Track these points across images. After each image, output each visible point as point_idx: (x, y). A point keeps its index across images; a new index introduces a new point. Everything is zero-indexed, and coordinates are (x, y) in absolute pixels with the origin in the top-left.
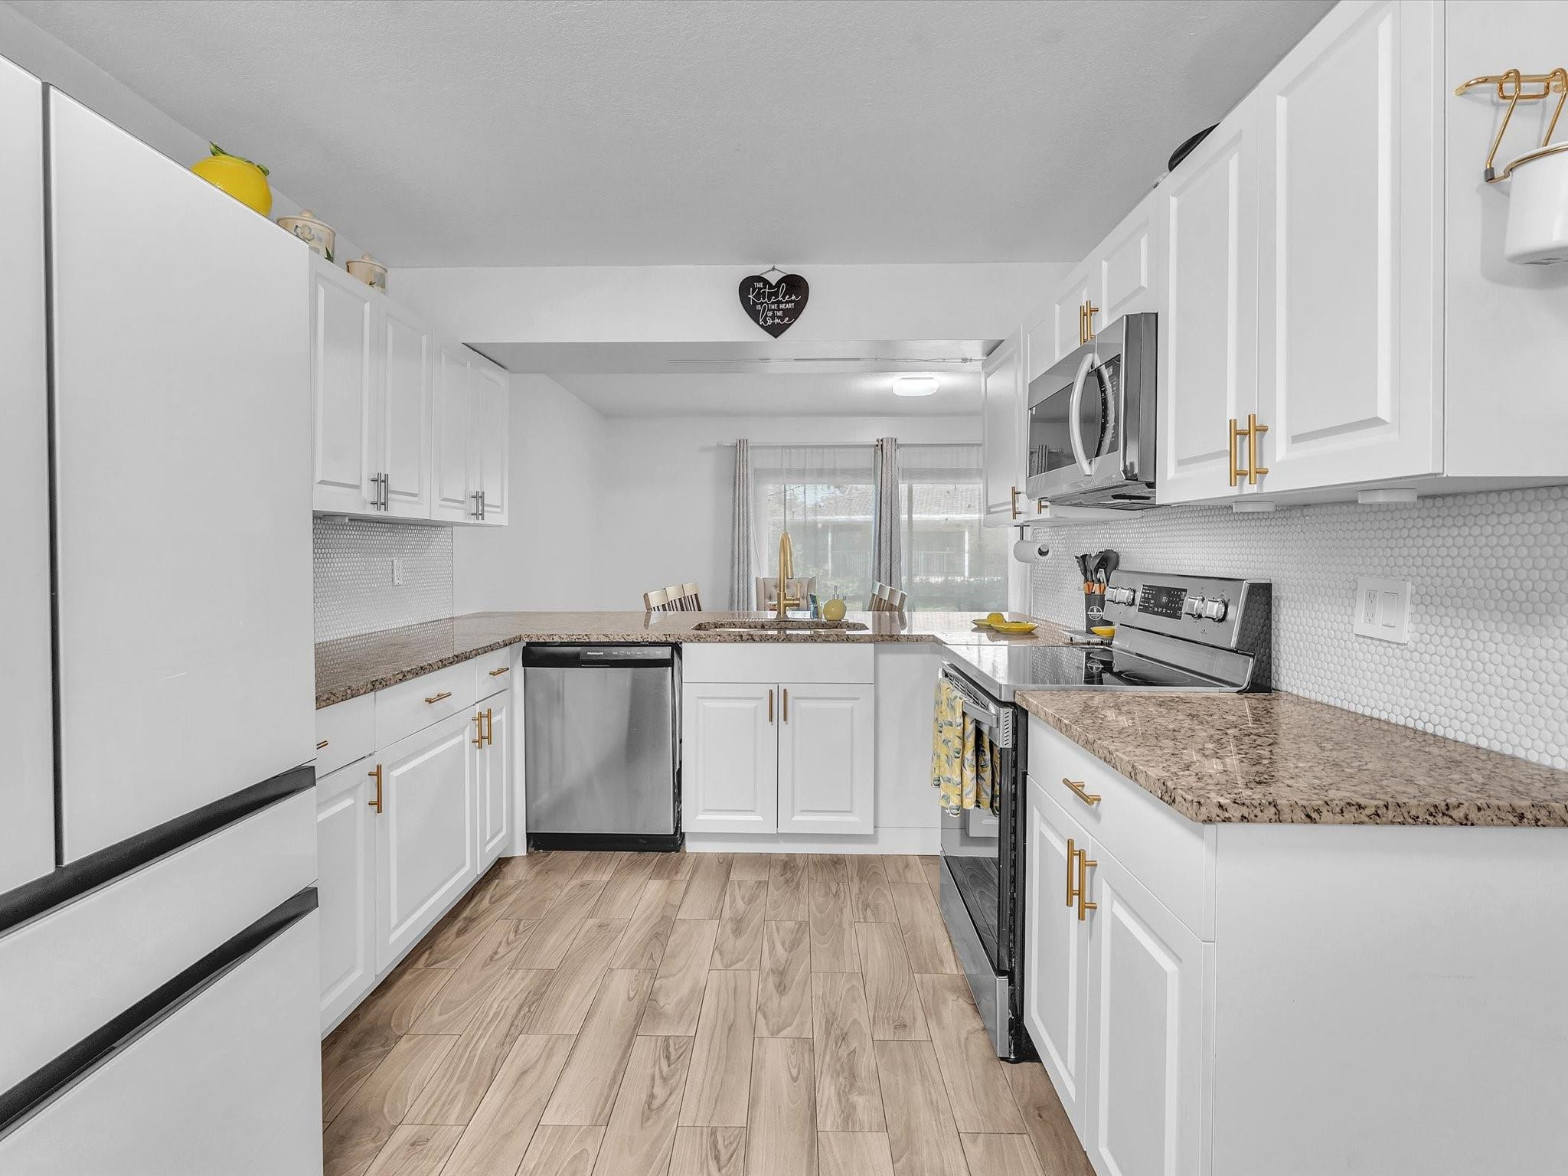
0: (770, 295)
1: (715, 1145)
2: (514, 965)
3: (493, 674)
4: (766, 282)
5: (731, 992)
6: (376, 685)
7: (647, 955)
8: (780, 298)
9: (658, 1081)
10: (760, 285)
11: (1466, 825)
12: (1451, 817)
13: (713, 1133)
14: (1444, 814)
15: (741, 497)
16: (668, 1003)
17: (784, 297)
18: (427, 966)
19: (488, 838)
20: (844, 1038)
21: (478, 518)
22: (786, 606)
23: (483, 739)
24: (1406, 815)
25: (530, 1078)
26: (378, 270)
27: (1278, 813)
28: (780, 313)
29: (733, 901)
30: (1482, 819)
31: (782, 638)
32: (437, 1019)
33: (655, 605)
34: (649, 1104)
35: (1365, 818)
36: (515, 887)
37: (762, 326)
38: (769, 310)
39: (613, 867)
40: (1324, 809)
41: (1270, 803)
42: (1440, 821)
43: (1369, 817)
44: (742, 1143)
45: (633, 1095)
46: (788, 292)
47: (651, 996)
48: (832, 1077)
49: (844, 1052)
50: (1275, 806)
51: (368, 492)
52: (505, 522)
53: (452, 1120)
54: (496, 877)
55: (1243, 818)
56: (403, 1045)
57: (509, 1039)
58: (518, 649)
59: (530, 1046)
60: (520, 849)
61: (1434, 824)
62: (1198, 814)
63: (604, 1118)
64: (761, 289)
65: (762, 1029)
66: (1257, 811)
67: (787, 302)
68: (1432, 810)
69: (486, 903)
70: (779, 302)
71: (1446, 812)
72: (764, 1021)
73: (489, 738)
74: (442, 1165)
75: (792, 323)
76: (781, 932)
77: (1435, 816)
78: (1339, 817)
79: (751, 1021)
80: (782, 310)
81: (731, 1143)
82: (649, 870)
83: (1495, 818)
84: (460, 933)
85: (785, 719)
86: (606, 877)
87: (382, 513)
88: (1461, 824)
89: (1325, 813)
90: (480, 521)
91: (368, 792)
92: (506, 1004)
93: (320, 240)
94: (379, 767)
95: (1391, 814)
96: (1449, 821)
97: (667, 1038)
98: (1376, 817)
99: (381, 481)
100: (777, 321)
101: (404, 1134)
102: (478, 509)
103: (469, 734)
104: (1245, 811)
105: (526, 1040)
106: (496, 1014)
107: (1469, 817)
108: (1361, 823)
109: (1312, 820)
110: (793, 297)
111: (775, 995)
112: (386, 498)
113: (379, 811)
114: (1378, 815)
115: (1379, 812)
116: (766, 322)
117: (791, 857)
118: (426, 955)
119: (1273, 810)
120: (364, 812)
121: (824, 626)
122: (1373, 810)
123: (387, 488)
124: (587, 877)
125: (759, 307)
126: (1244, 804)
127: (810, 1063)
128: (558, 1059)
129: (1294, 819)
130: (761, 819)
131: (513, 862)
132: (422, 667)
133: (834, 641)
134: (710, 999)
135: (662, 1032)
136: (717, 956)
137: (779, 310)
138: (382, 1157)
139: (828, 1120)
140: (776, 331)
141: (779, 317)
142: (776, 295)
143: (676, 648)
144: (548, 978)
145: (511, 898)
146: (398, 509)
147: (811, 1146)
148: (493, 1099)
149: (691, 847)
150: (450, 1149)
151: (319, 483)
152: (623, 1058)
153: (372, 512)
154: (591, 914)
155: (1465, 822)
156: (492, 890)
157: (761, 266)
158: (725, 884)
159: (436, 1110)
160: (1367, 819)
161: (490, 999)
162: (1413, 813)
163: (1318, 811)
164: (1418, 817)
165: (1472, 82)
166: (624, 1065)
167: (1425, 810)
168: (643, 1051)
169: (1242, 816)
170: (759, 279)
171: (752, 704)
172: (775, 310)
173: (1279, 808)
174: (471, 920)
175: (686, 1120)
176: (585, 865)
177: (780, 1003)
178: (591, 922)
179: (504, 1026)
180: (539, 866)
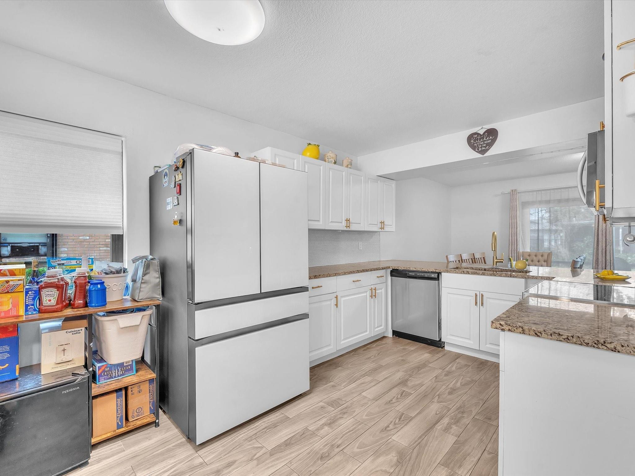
0: (480, 139)
1: (401, 416)
2: (373, 361)
3: (377, 277)
4: (478, 134)
5: (432, 388)
6: (336, 275)
7: (412, 371)
8: (485, 139)
9: (395, 398)
10: (476, 136)
11: (615, 351)
12: (607, 347)
13: (403, 414)
14: (602, 345)
15: (513, 215)
16: (410, 384)
17: (486, 138)
18: (353, 355)
19: (376, 327)
20: (463, 413)
21: (382, 230)
22: (497, 262)
23: (373, 295)
24: (582, 342)
25: (363, 385)
26: (349, 161)
27: (523, 330)
28: (485, 145)
29: (452, 366)
30: (624, 351)
31: (481, 273)
32: (349, 366)
33: (452, 260)
34: (390, 401)
35: (561, 339)
36: (384, 344)
37: (477, 152)
38: (480, 145)
39: (417, 346)
40: (543, 333)
41: (520, 327)
42: (600, 347)
43: (564, 339)
44: (409, 419)
45: (387, 398)
46: (488, 136)
47: (407, 380)
48: (450, 419)
49: (460, 415)
50: (522, 328)
51: (344, 223)
52: (394, 230)
53: (343, 385)
54: (380, 340)
55: (509, 330)
56: (340, 368)
57: (364, 375)
58: (389, 271)
59: (368, 379)
60: (390, 334)
61: (597, 348)
62: (492, 326)
63: (376, 399)
64: (476, 137)
65: (436, 400)
66: (515, 328)
67: (488, 140)
68: (596, 342)
69: (374, 345)
70: (484, 141)
71: (604, 344)
72: (438, 398)
73: (375, 296)
74: (336, 392)
75: (490, 148)
76: (463, 380)
77: (597, 345)
78: (550, 337)
79: (434, 396)
80: (485, 143)
81: (406, 418)
82: (428, 351)
83: (632, 351)
84: (364, 350)
85: (482, 305)
86: (412, 349)
87: (348, 229)
88: (612, 350)
89: (543, 334)
90: (383, 230)
91: (334, 301)
92: (367, 369)
93: (333, 158)
94: (337, 296)
95: (574, 340)
96: (605, 348)
97: (404, 391)
98: (567, 340)
99: (348, 220)
100: (483, 148)
101: (332, 384)
102: (382, 226)
103: (369, 294)
104: (510, 328)
105: (367, 377)
106: (363, 370)
107: (617, 348)
108: (560, 341)
109: (538, 336)
110: (491, 138)
111: (447, 394)
112: (349, 224)
113: (337, 307)
114: (568, 339)
115: (569, 338)
116: (478, 150)
117: (487, 361)
118: (354, 352)
119: (521, 329)
120: (333, 307)
121: (514, 271)
122: (566, 337)
123: (349, 222)
124: (406, 347)
125: (475, 145)
126: (510, 325)
127: (445, 413)
128: (373, 384)
129: (530, 334)
130: (473, 343)
131: (387, 338)
132: (351, 272)
133: (504, 276)
134: (424, 388)
135: (404, 389)
136: (435, 378)
137: (484, 144)
138: (326, 386)
139: (439, 427)
140: (483, 152)
141: (484, 147)
142: (483, 138)
143: (439, 274)
144: (381, 367)
145: (382, 346)
146: (353, 228)
147: (429, 429)
148: (353, 385)
149: (447, 348)
150: (339, 390)
151: (331, 222)
152: (389, 390)
153: (345, 229)
154: (402, 357)
155: (614, 350)
156: (377, 343)
157: (477, 128)
158: (453, 361)
159: (341, 382)
160: (563, 340)
161: (363, 366)
162: (586, 341)
163: (540, 333)
164: (588, 343)
165: (620, 45)
166: (388, 392)
167: (592, 342)
168: (395, 391)
169: (509, 329)
170: (476, 133)
171: (469, 298)
172: (483, 144)
173: (524, 329)
174: (368, 348)
175: (397, 409)
176: (408, 344)
177: (447, 396)
178: (400, 358)
179: (364, 373)
180: (394, 341)
